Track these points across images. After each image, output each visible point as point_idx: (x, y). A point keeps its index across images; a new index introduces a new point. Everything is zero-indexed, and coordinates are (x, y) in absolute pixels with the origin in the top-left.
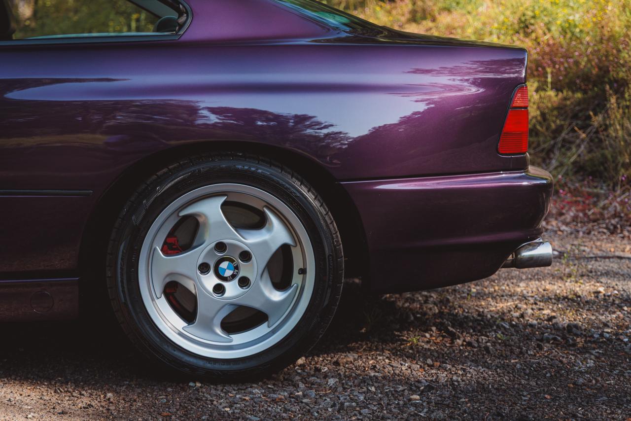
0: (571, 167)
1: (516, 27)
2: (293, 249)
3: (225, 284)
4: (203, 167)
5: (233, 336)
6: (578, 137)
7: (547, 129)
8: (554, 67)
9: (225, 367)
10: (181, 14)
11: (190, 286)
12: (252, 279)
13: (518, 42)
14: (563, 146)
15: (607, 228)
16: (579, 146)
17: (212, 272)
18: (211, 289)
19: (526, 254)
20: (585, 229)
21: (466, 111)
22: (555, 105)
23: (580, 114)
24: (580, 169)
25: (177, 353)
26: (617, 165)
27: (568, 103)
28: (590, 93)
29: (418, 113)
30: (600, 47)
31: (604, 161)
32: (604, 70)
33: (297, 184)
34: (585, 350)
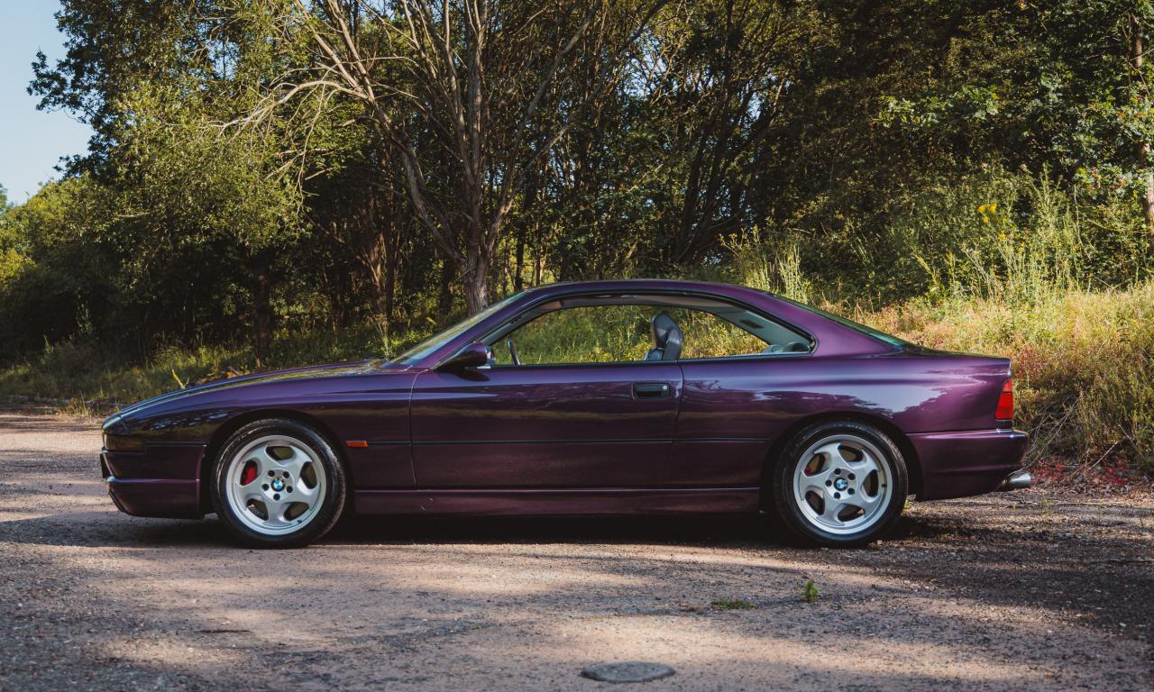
0: (1048, 448)
1: (999, 336)
2: (878, 473)
3: (840, 492)
4: (827, 427)
5: (845, 523)
6: (1053, 425)
7: (1028, 419)
8: (1032, 370)
9: (843, 539)
10: (811, 341)
11: (821, 494)
12: (856, 490)
13: (1002, 352)
14: (1041, 433)
15: (1076, 490)
16: (1054, 432)
17: (832, 486)
18: (833, 495)
19: (1014, 480)
20: (1058, 491)
21: (970, 397)
22: (1034, 400)
23: (1054, 408)
24: (1054, 449)
25: (815, 530)
26: (1084, 446)
27: (1044, 398)
28: (1062, 390)
29: (933, 399)
30: (1070, 352)
31: (1075, 442)
32: (1073, 371)
33: (881, 436)
34: (1053, 542)
